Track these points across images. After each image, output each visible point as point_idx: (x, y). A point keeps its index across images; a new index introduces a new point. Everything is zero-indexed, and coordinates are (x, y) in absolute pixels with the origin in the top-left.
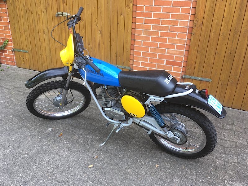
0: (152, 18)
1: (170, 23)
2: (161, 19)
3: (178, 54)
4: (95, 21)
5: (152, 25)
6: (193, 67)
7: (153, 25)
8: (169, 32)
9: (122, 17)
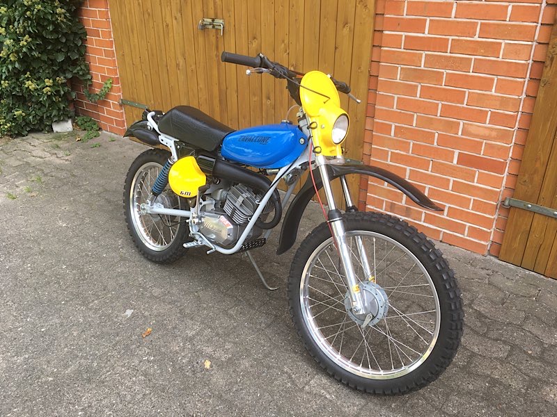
0: (426, 35)
1: (475, 48)
2: (451, 38)
3: (495, 139)
4: (283, 41)
5: (424, 53)
6: (537, 178)
7: (426, 52)
8: (471, 74)
9: (346, 31)
